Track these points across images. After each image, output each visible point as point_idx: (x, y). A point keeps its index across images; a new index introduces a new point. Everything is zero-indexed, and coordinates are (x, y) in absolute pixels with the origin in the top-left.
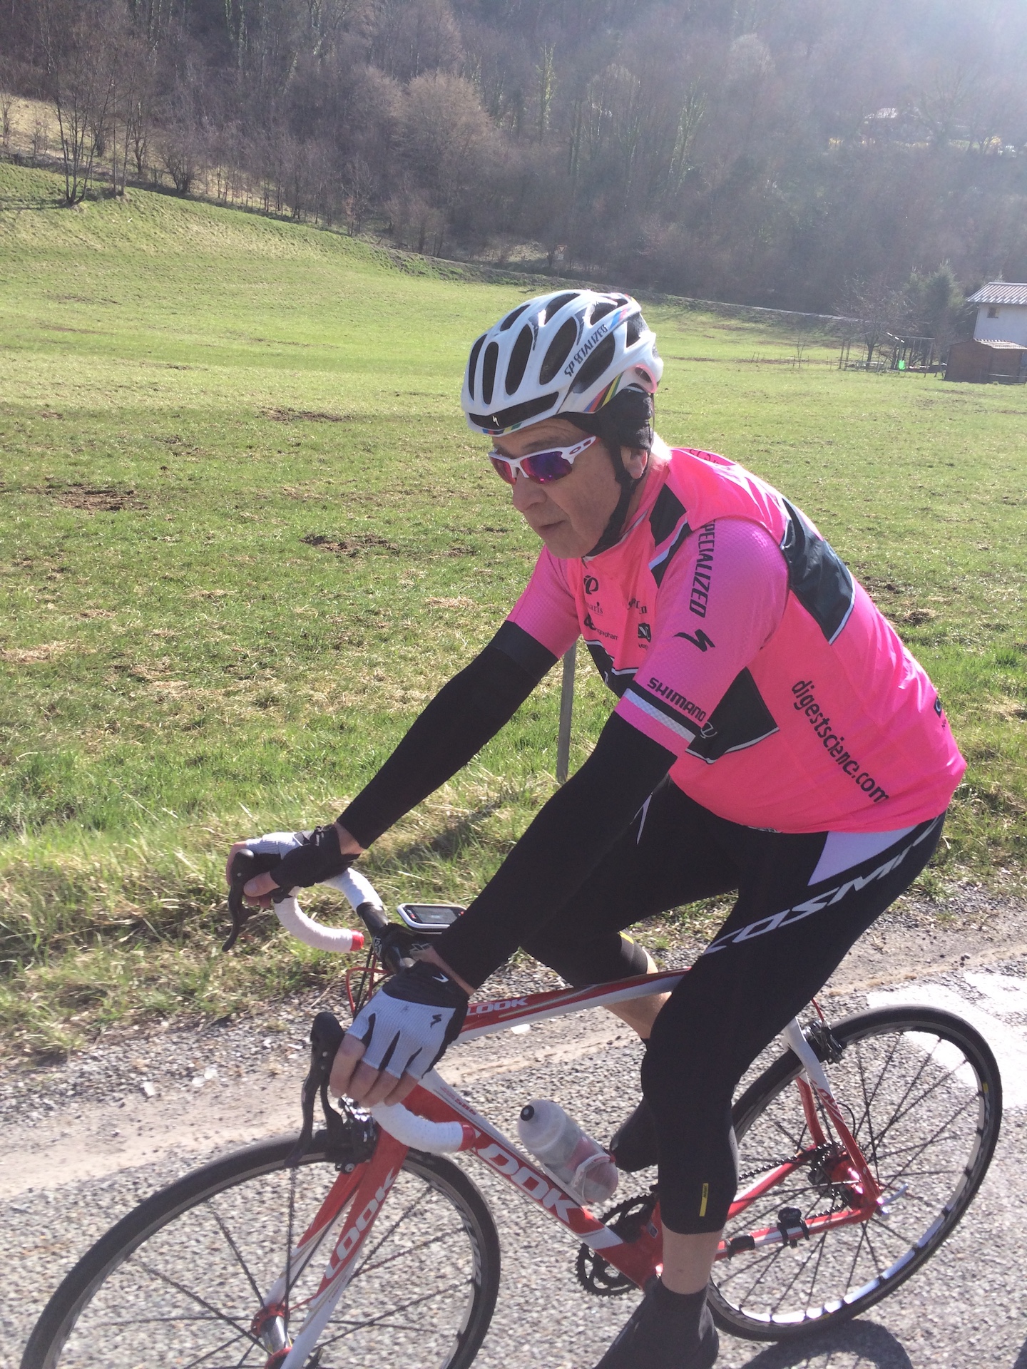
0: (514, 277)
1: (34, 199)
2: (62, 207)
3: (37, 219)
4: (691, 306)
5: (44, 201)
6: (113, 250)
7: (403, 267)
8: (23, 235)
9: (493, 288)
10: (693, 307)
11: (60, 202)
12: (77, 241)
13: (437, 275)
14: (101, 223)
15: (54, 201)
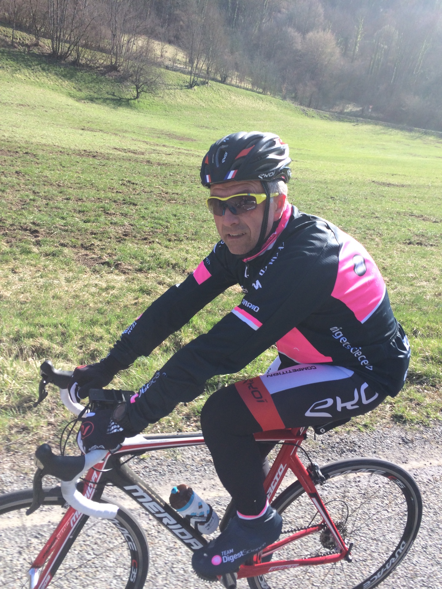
0: (349, 119)
1: (178, 85)
2: (188, 88)
3: (181, 94)
4: (425, 133)
5: (182, 86)
6: (209, 107)
7: (306, 114)
8: (179, 100)
9: (341, 123)
10: (426, 133)
11: (187, 86)
12: (196, 103)
13: (319, 117)
14: (202, 95)
15: (185, 86)
